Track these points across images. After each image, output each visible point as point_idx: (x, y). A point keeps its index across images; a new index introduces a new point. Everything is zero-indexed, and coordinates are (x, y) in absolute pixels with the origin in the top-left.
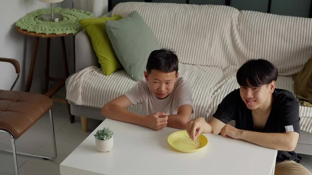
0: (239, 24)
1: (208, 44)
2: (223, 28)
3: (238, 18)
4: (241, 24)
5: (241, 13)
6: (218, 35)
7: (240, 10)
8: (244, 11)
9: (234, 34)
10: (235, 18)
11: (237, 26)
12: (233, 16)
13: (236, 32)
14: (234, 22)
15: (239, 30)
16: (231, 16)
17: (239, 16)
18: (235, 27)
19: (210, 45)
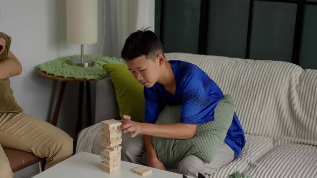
0: (300, 84)
1: (258, 107)
2: (278, 88)
3: (300, 78)
4: (303, 85)
5: (305, 72)
6: (271, 97)
7: (304, 68)
8: (309, 70)
9: (292, 96)
10: (296, 76)
11: (297, 86)
12: (293, 75)
13: (295, 94)
14: (293, 82)
15: (299, 92)
16: (290, 74)
17: (301, 74)
18: (294, 88)
19: (261, 109)
